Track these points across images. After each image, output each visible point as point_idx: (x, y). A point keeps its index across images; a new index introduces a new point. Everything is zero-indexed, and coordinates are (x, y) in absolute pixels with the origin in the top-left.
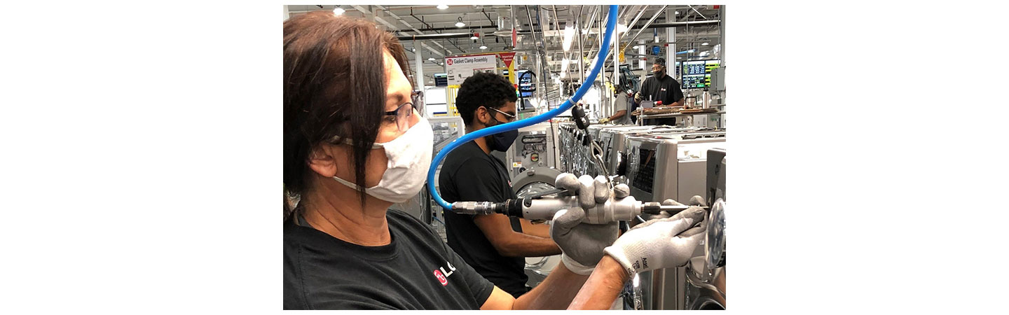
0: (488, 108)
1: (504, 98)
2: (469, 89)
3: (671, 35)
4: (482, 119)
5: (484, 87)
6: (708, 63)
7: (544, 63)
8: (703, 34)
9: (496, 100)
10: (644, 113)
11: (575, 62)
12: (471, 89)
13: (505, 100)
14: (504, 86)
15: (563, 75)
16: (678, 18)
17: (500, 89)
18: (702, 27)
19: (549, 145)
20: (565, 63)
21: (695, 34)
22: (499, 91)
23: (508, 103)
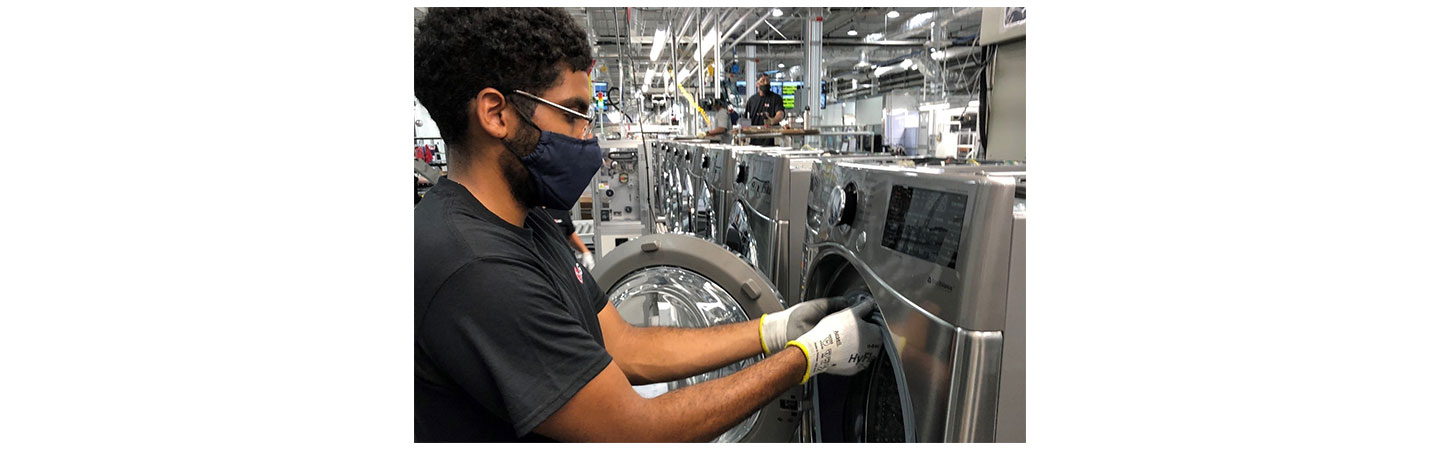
0: (507, 91)
1: (553, 61)
2: (442, 35)
3: (751, 52)
4: (493, 126)
5: (489, 30)
6: (785, 84)
7: (626, 75)
8: (781, 55)
9: (532, 68)
10: (742, 132)
11: (659, 75)
12: (448, 37)
13: (557, 67)
14: (549, 24)
15: (645, 89)
16: (758, 37)
17: (538, 33)
18: (782, 48)
19: (642, 164)
20: (649, 75)
21: (773, 55)
22: (536, 39)
23: (568, 76)
